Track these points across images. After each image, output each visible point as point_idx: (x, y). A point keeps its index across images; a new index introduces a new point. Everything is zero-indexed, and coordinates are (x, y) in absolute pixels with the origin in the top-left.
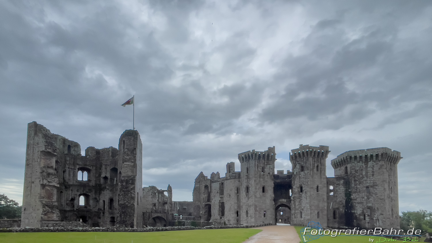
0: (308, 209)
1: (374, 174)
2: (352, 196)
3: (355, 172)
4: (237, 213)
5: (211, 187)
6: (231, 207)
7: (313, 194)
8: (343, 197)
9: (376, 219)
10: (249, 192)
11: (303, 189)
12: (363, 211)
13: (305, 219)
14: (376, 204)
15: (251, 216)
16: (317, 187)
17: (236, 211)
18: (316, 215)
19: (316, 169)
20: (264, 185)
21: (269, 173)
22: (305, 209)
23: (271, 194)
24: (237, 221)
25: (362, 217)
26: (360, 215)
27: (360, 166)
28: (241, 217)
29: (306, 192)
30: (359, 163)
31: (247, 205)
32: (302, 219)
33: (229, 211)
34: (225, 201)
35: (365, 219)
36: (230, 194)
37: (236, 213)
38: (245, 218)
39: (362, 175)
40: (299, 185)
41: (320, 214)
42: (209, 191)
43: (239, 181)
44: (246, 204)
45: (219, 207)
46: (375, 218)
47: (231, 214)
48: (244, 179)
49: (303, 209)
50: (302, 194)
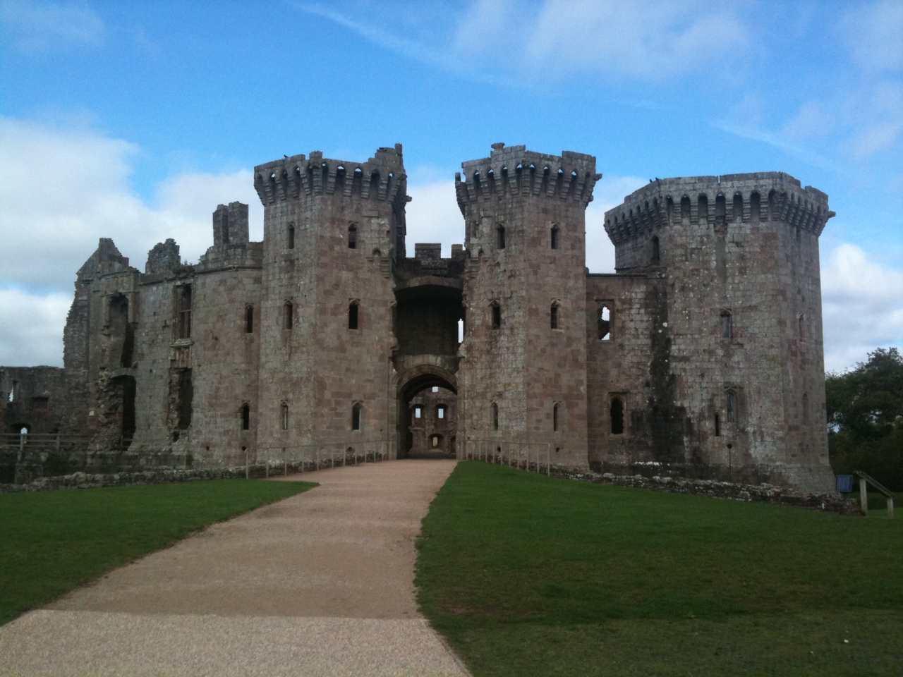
0: (519, 393)
1: (745, 268)
2: (674, 348)
3: (684, 258)
4: (245, 411)
5: (137, 302)
6: (217, 389)
7: (538, 337)
8: (645, 348)
9: (754, 433)
10: (294, 326)
11: (503, 316)
12: (711, 400)
13: (509, 433)
14: (753, 378)
15: (299, 425)
16: (554, 308)
17: (240, 405)
18: (548, 415)
19: (549, 239)
20: (355, 297)
21: (377, 251)
22: (507, 394)
23: (385, 335)
24: (244, 449)
25: (709, 425)
26: (701, 417)
27: (701, 237)
28: (259, 433)
29: (512, 329)
30: (696, 227)
31: (283, 380)
32: (499, 434)
33: (211, 405)
34: (193, 364)
35: (717, 433)
36: (216, 334)
37: (239, 414)
38: (275, 435)
39: (707, 269)
40: (490, 300)
41: (563, 413)
42: (130, 319)
43: (258, 280)
44: (281, 375)
45: (170, 388)
46: (750, 429)
47: (219, 420)
48: (277, 270)
49: (500, 395)
50: (500, 335)
